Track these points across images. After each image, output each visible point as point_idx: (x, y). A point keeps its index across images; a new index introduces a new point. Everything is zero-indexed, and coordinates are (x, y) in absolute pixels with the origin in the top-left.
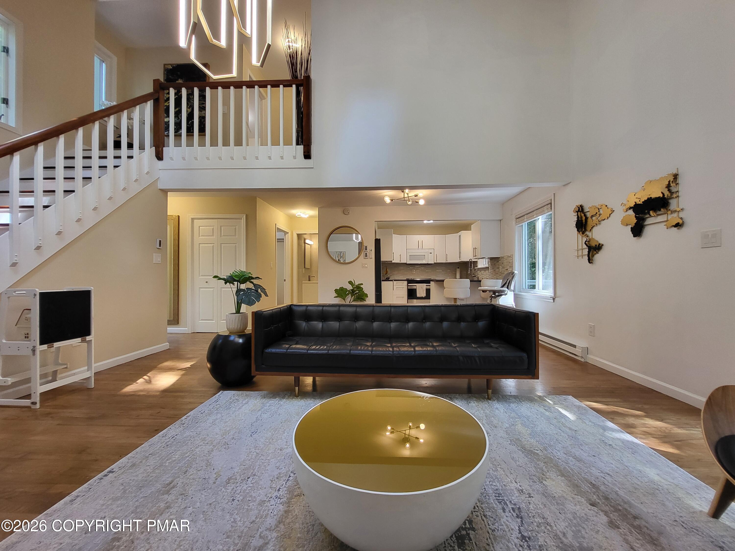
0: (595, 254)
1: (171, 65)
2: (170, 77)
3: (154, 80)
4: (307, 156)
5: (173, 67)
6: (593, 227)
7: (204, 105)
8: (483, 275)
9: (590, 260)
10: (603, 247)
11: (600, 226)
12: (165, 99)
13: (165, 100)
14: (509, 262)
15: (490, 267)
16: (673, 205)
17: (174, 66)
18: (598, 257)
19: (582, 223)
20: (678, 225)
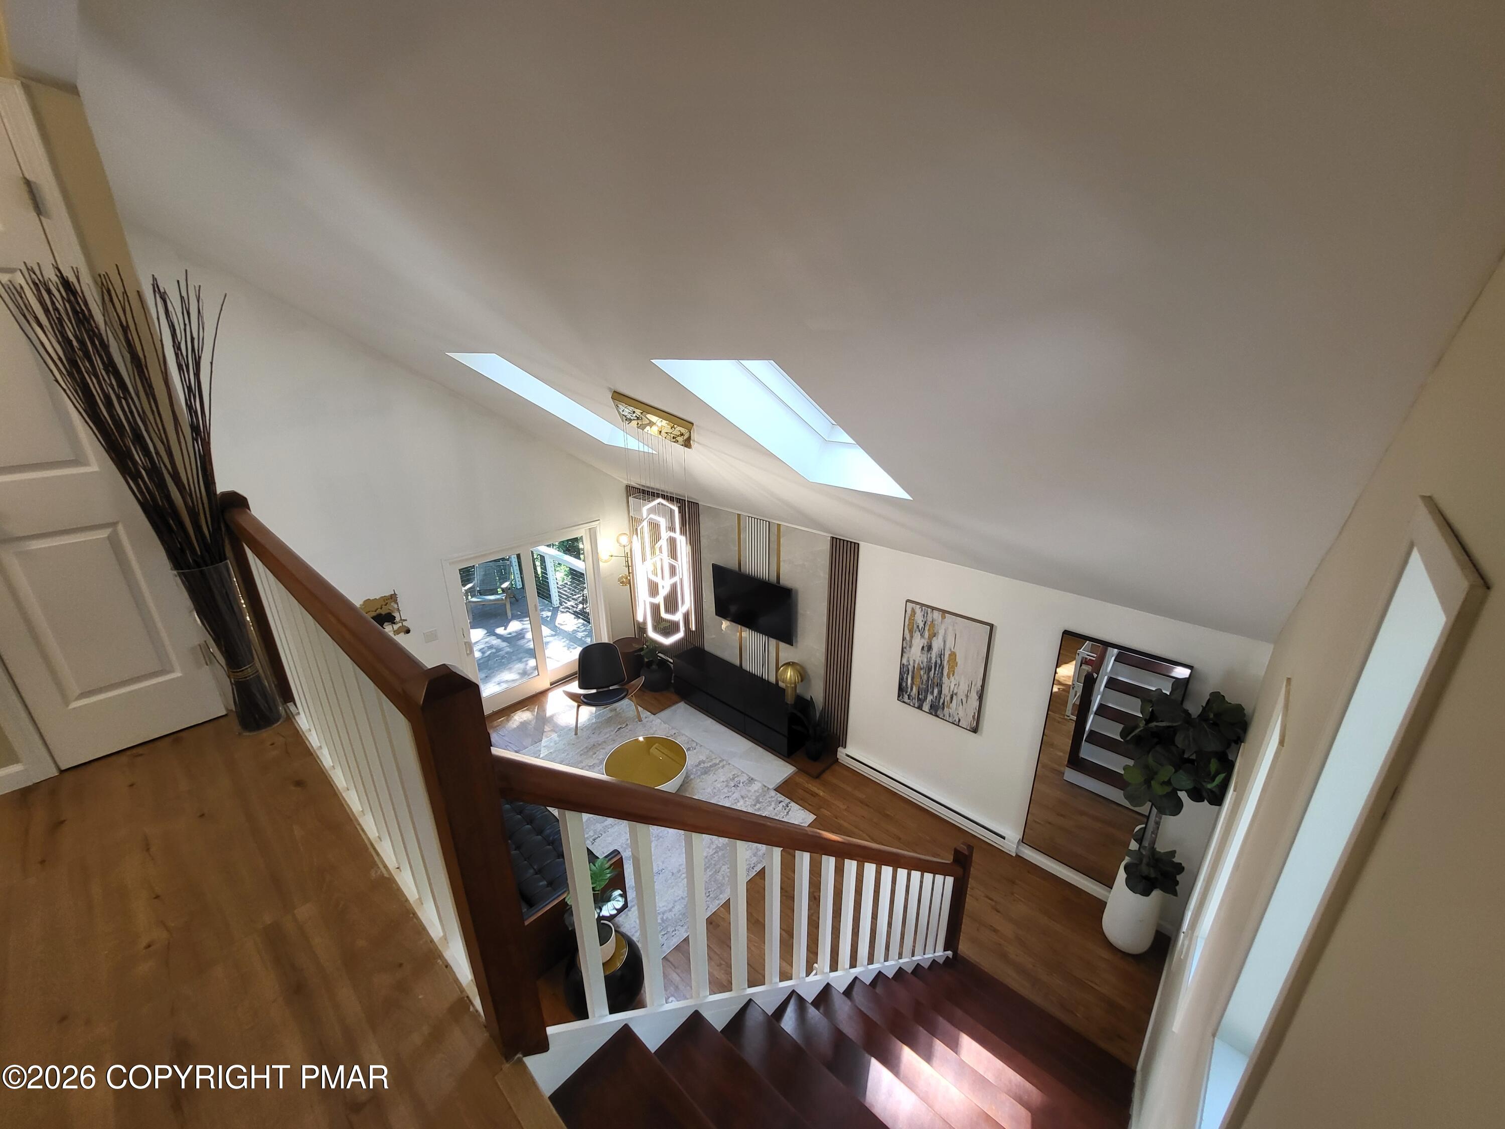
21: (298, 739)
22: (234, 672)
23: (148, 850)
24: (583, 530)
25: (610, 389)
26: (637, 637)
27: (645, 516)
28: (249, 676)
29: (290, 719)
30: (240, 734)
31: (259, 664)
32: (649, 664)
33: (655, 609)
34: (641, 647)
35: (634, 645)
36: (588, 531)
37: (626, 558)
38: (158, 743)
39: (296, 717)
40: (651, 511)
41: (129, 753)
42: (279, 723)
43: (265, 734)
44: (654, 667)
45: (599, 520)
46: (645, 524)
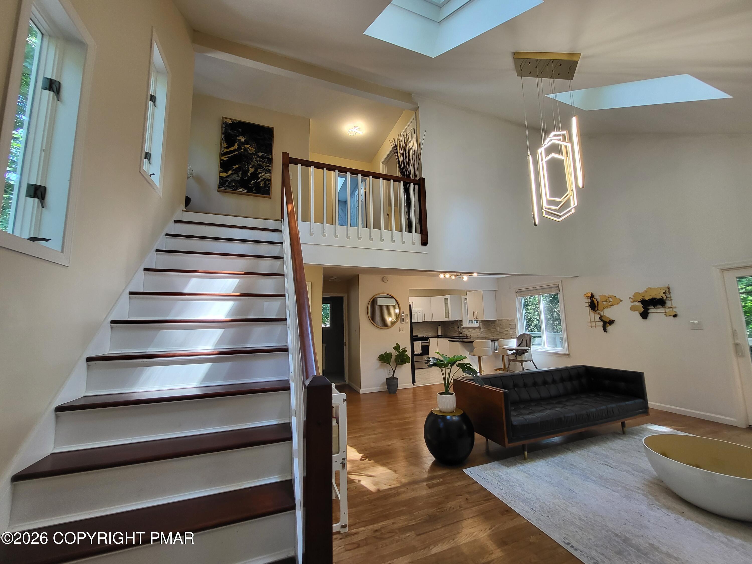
0: (609, 326)
1: (231, 120)
2: (229, 131)
3: (282, 153)
4: (424, 242)
5: (234, 123)
6: (605, 308)
7: (270, 168)
8: (472, 333)
9: (605, 330)
10: (614, 322)
11: (610, 308)
12: (223, 153)
13: (221, 154)
14: (510, 325)
15: (481, 327)
16: (668, 304)
17: (235, 121)
18: (609, 328)
19: (595, 305)
20: (675, 316)
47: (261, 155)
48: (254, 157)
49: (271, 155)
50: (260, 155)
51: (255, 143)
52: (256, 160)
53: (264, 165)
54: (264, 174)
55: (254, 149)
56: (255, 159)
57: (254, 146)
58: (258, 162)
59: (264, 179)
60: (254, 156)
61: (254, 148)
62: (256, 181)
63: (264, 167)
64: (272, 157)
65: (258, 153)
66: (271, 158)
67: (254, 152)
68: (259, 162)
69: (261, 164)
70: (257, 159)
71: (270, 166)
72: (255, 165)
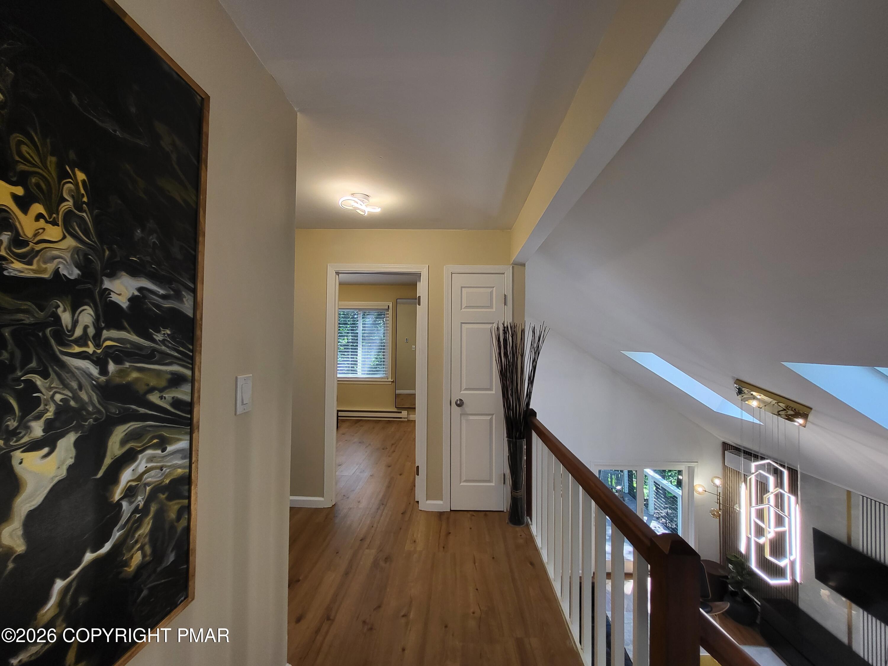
21: (530, 539)
22: (514, 492)
23: (475, 563)
24: (684, 466)
25: (733, 378)
26: (721, 564)
27: (753, 470)
28: (519, 496)
29: (528, 526)
30: (508, 523)
31: (523, 492)
32: (734, 594)
33: (760, 548)
34: (727, 575)
35: (720, 570)
36: (687, 468)
37: (718, 496)
38: (479, 513)
39: (531, 526)
40: (762, 467)
41: (471, 513)
42: (523, 526)
43: (518, 528)
44: (739, 599)
45: (697, 462)
46: (753, 477)
47: (132, 300)
48: (66, 318)
49: (194, 291)
50: (123, 302)
51: (81, 176)
52: (91, 349)
53: (153, 382)
54: (151, 459)
55: (70, 242)
56: (82, 341)
57: (68, 205)
58: (112, 367)
59: (158, 489)
60: (74, 309)
61: (68, 230)
62: (89, 557)
63: (154, 398)
64: (196, 305)
65: (107, 284)
66: (190, 313)
67: (74, 273)
68: (118, 361)
69: (135, 375)
70: (97, 339)
71: (188, 373)
72: (83, 406)
